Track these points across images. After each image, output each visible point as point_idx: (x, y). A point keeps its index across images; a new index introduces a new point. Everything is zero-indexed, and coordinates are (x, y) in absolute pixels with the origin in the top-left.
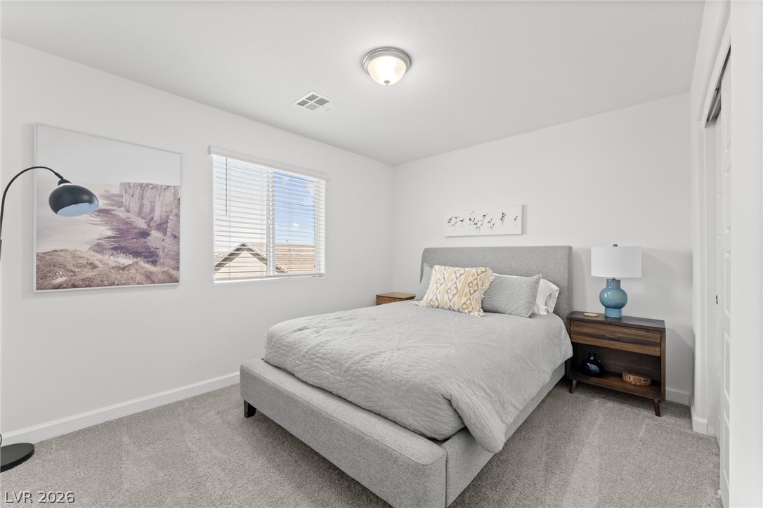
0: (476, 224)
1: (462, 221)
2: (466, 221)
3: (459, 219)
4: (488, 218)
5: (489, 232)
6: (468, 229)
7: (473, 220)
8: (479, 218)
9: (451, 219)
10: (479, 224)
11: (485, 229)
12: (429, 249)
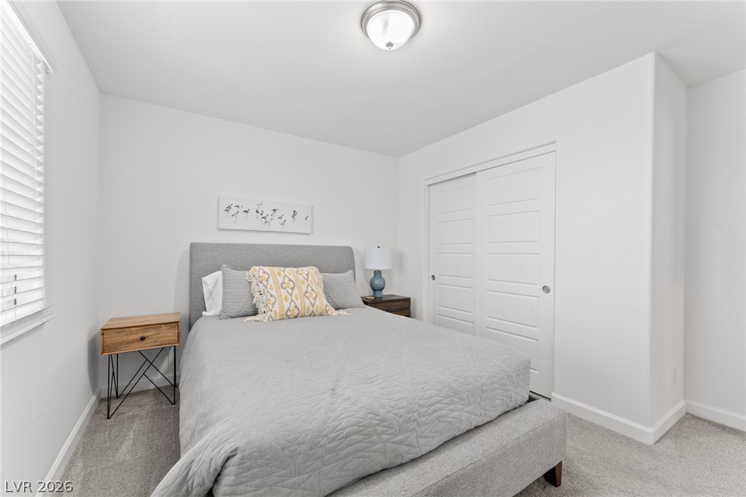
0: (265, 218)
1: (246, 212)
2: (252, 212)
3: (241, 210)
4: (278, 214)
5: (280, 228)
6: (255, 222)
7: (261, 212)
8: (268, 211)
9: (229, 207)
10: (268, 219)
11: (275, 225)
12: (195, 243)
